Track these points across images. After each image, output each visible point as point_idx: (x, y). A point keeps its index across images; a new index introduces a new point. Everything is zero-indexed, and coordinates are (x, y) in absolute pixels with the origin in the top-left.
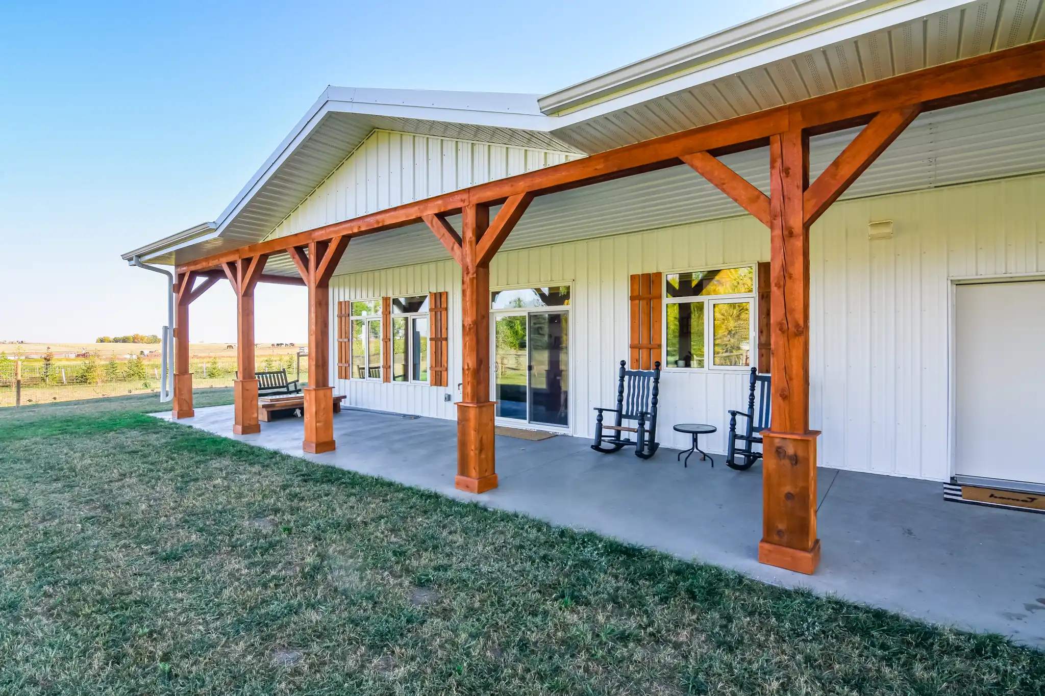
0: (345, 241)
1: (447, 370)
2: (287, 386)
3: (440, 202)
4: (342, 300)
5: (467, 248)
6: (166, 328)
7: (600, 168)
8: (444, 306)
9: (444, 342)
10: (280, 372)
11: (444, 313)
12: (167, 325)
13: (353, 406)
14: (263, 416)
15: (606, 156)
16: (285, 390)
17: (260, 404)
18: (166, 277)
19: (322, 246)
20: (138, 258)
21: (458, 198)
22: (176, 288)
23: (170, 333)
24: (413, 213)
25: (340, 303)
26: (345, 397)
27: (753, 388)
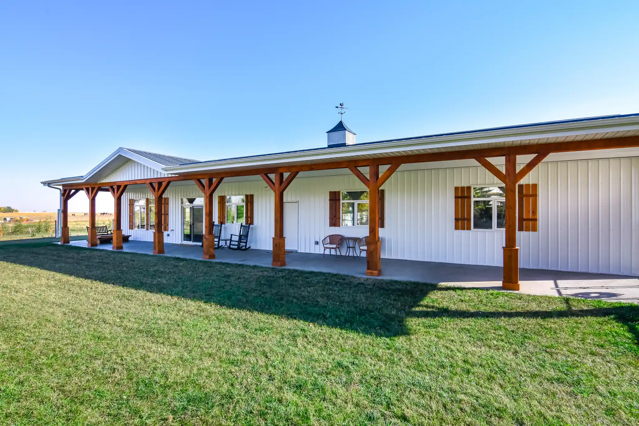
0: (126, 186)
1: (168, 225)
2: (107, 232)
3: (150, 180)
4: (131, 198)
5: (156, 192)
6: (59, 210)
7: (181, 178)
8: (167, 202)
9: (167, 215)
10: (105, 227)
11: (167, 205)
12: (59, 209)
13: (135, 240)
14: (98, 242)
15: (182, 176)
16: (107, 233)
17: (97, 238)
18: (59, 191)
19: (119, 187)
20: (49, 184)
21: (154, 179)
22: (63, 195)
23: (61, 211)
24: (144, 181)
25: (130, 200)
26: (131, 236)
27: (241, 229)
